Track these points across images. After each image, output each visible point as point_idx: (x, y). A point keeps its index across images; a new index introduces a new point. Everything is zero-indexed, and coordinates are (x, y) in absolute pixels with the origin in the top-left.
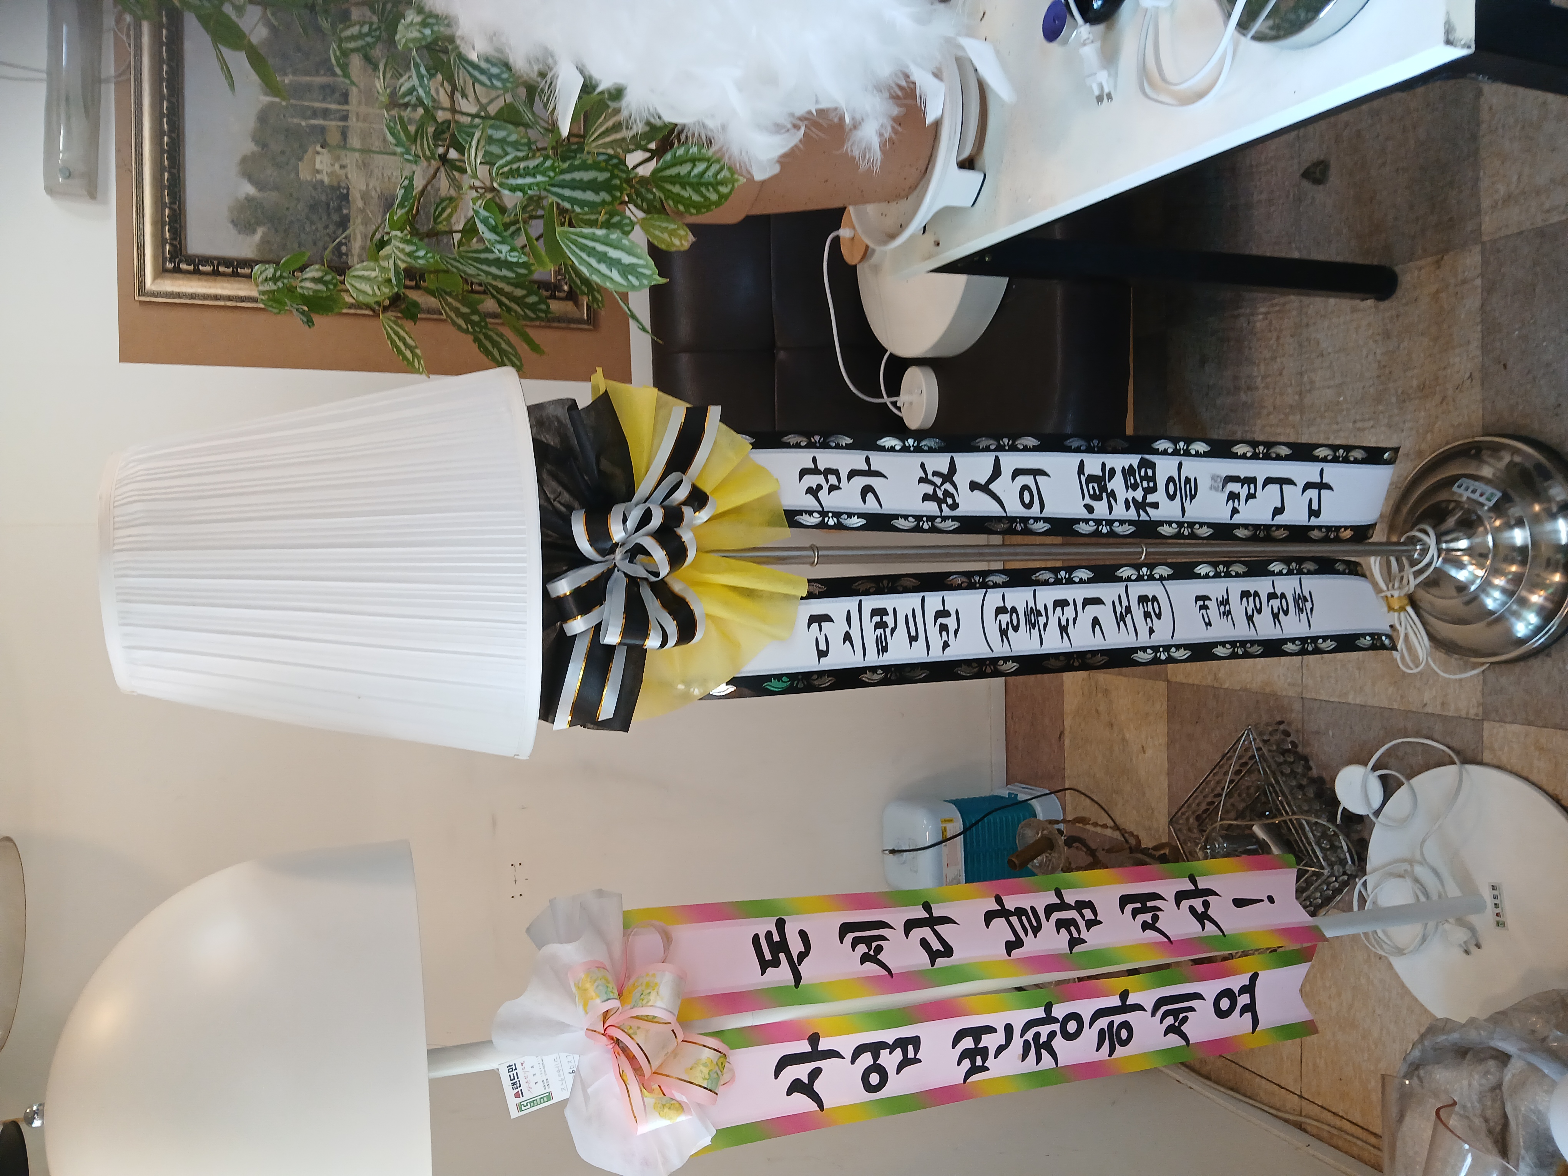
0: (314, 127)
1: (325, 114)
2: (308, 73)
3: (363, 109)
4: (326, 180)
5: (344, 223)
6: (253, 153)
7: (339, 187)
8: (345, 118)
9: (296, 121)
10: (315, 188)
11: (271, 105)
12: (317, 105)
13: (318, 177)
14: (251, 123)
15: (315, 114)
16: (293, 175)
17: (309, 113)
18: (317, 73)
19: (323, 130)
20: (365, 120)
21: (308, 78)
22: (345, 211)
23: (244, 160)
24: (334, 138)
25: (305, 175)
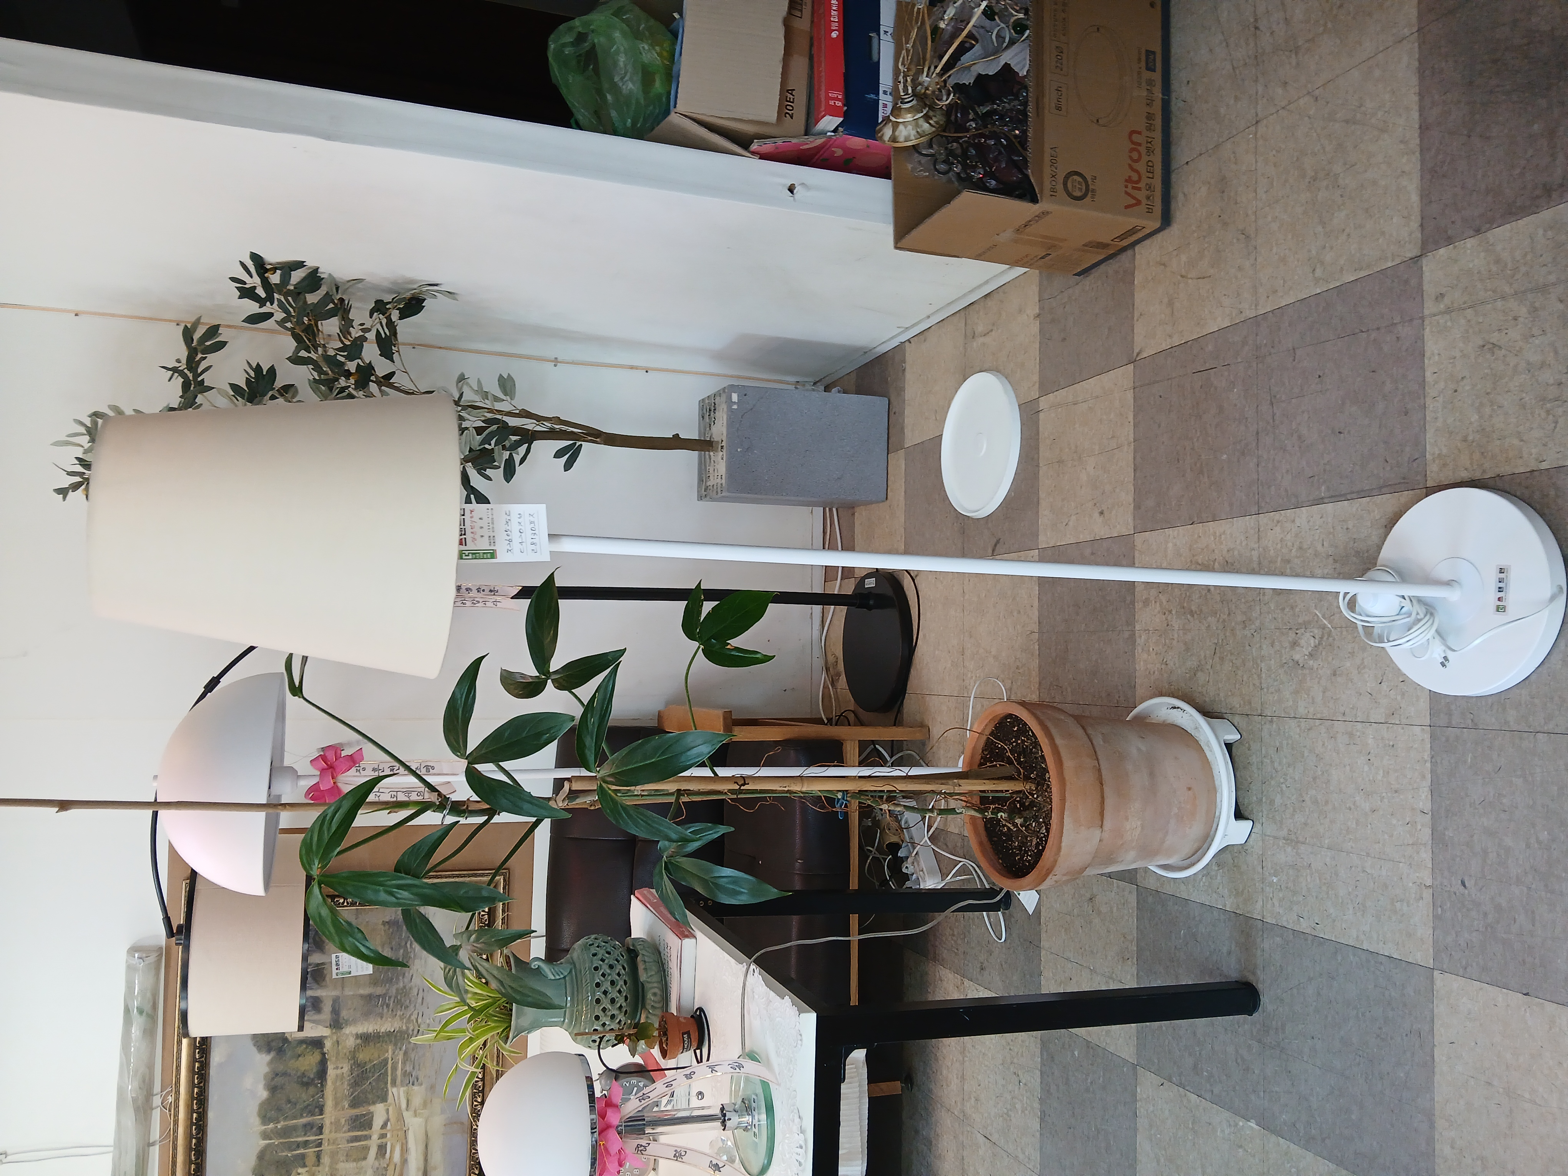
0: (298, 1155)
1: (306, 1144)
2: (295, 1118)
3: (333, 1135)
8: (320, 1145)
9: (284, 1154)
11: (267, 1147)
12: (300, 1139)
14: (252, 1161)
15: (298, 1145)
17: (294, 1147)
18: (302, 1116)
19: (303, 1157)
20: (333, 1143)
21: (294, 1121)
24: (311, 1160)
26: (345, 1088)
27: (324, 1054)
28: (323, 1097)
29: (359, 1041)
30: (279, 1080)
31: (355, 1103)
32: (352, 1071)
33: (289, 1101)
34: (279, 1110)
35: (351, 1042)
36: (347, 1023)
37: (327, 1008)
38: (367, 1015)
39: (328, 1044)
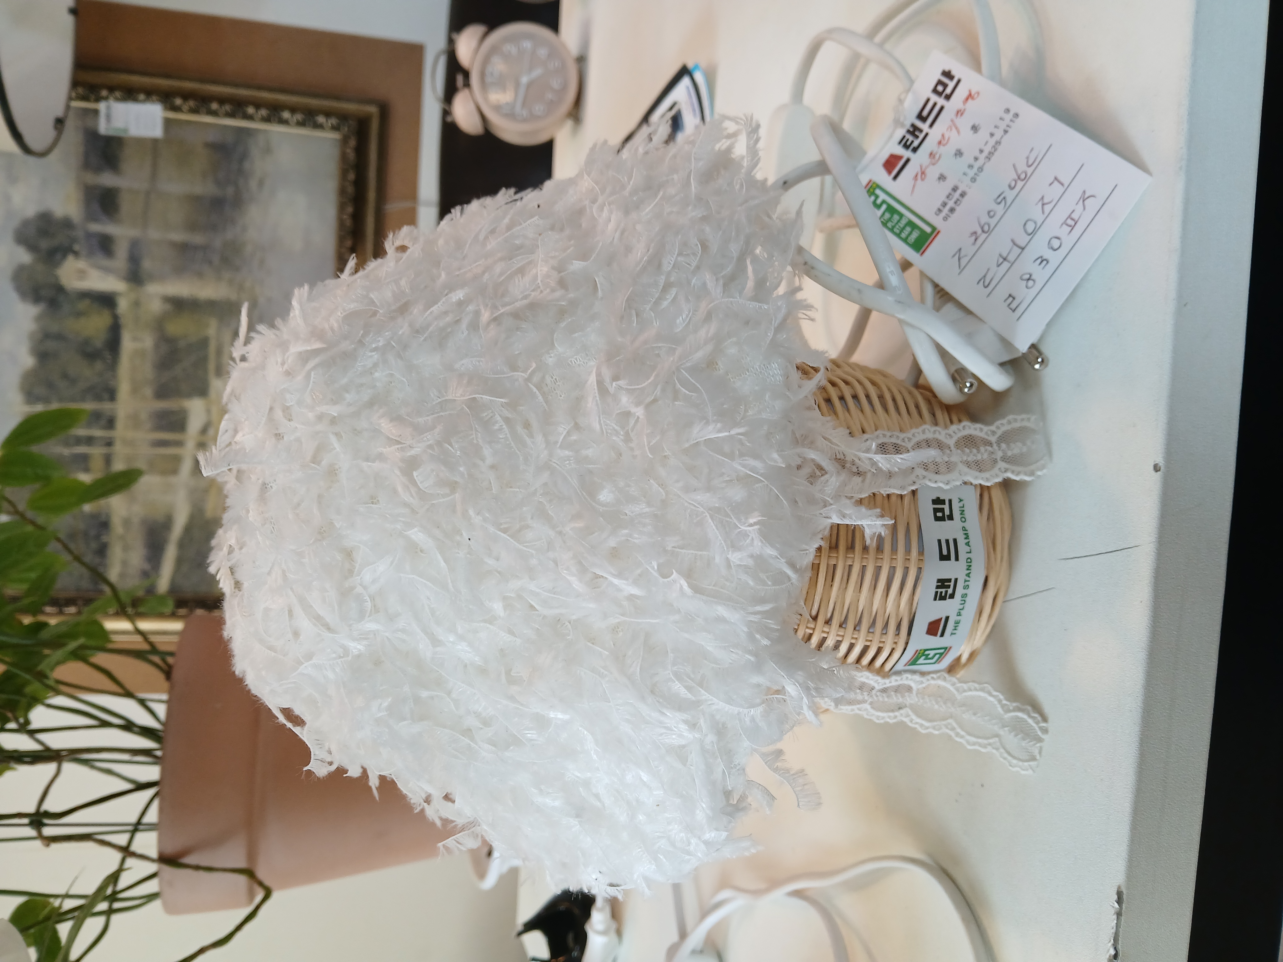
0: (77, 454)
1: (90, 441)
2: (73, 400)
3: (129, 434)
5: (102, 551)
8: (109, 443)
12: (83, 432)
15: (79, 441)
17: (72, 441)
18: (83, 400)
19: (85, 457)
21: (76, 405)
22: (104, 539)
24: (97, 463)
26: (147, 371)
27: (116, 318)
28: (115, 376)
29: (168, 307)
30: (51, 345)
31: (162, 393)
32: (157, 346)
33: (65, 376)
34: (50, 385)
35: (156, 307)
36: (152, 278)
37: (122, 251)
38: (179, 270)
39: (123, 305)
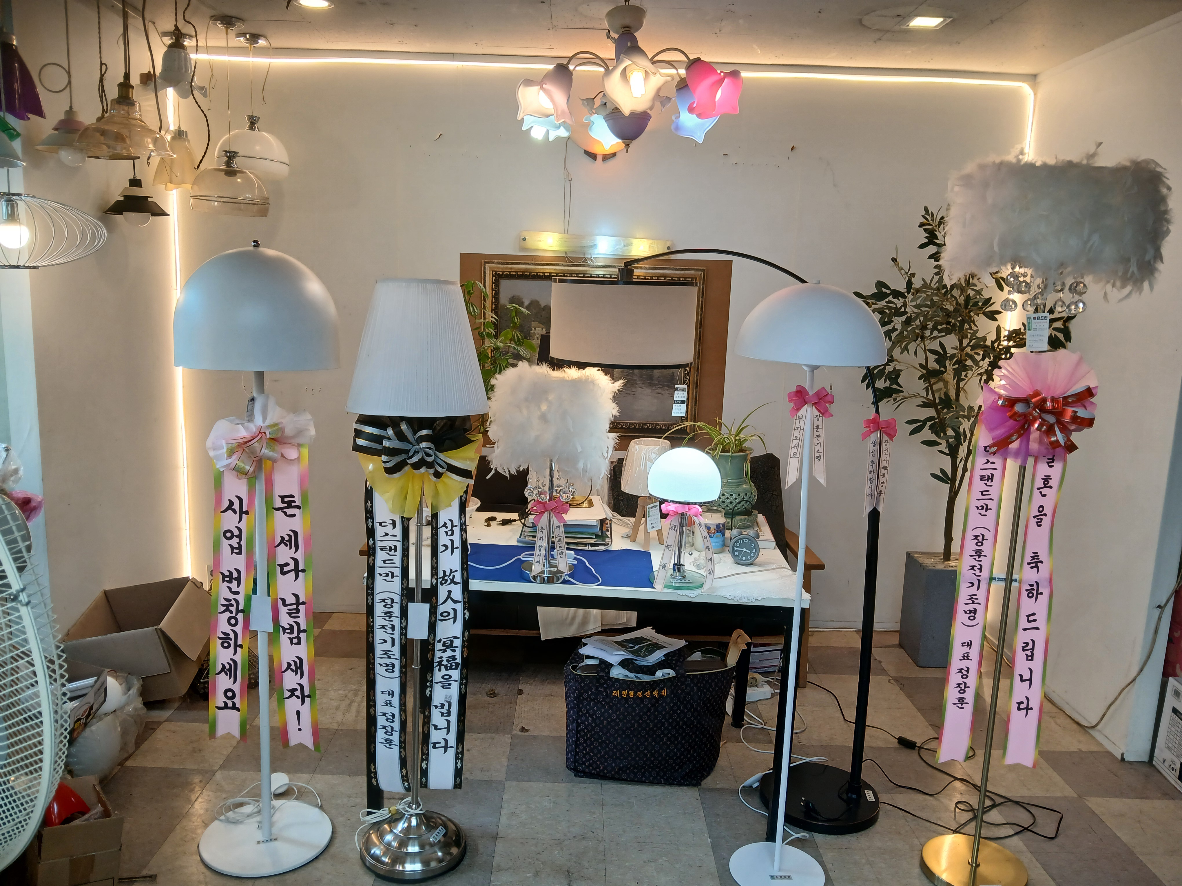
4: (532, 332)
6: (540, 305)
7: (530, 336)
10: (529, 327)
13: (533, 329)
16: (533, 319)
23: (538, 302)
25: (534, 324)
